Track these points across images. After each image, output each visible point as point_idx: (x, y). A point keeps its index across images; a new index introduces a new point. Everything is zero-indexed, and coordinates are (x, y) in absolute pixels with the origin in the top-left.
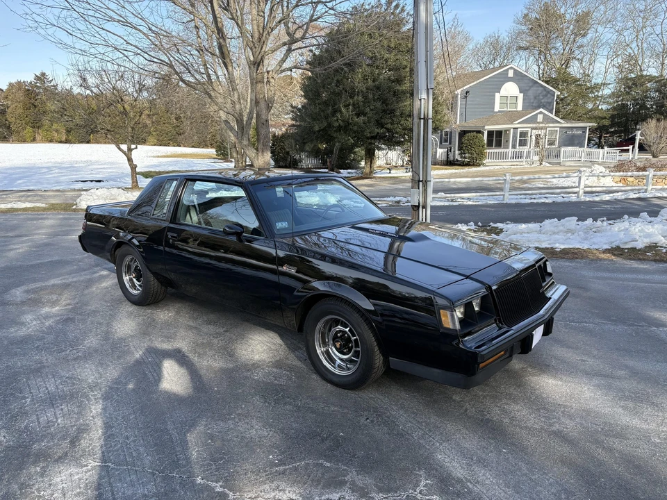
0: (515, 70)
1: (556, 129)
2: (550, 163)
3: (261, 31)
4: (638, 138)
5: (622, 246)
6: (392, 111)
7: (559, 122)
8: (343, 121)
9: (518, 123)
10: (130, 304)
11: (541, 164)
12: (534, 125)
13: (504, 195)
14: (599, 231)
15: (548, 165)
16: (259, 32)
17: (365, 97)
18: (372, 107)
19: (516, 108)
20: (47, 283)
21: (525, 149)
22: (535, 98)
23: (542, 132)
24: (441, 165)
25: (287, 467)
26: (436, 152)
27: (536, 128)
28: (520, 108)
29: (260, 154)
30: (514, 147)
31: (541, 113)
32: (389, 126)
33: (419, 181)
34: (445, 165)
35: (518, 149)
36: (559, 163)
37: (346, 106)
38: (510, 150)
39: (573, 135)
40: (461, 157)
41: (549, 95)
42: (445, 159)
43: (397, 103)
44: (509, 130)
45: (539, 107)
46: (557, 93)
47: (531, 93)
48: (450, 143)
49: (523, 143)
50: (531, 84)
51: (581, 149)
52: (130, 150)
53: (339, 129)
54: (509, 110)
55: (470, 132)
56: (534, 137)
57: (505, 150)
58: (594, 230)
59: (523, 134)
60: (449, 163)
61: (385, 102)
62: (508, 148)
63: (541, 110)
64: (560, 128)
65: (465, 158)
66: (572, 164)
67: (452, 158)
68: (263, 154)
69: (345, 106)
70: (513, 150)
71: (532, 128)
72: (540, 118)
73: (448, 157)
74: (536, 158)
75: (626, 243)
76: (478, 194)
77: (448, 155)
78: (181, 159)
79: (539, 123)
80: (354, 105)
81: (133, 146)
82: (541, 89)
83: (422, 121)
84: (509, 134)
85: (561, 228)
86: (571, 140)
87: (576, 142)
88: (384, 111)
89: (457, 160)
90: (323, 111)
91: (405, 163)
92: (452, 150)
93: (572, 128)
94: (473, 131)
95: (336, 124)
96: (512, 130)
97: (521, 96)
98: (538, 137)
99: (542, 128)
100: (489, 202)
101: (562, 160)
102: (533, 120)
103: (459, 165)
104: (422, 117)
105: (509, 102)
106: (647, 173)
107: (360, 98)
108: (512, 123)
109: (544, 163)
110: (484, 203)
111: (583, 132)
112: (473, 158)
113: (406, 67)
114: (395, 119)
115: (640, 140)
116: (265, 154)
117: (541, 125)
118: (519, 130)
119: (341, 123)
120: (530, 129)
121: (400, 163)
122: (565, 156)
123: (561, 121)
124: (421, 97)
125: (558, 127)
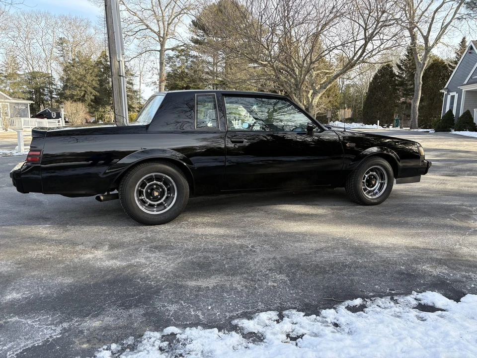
1: (7, 104)
2: (13, 129)
4: (63, 113)
7: (8, 99)
11: (6, 130)
15: (13, 131)
39: (20, 109)
64: (10, 103)
83: (122, 78)
86: (21, 114)
87: (23, 114)
93: (18, 104)
101: (23, 127)
104: (122, 74)
109: (8, 129)
111: (27, 107)
122: (24, 124)
123: (9, 98)
124: (119, 59)
125: (8, 102)
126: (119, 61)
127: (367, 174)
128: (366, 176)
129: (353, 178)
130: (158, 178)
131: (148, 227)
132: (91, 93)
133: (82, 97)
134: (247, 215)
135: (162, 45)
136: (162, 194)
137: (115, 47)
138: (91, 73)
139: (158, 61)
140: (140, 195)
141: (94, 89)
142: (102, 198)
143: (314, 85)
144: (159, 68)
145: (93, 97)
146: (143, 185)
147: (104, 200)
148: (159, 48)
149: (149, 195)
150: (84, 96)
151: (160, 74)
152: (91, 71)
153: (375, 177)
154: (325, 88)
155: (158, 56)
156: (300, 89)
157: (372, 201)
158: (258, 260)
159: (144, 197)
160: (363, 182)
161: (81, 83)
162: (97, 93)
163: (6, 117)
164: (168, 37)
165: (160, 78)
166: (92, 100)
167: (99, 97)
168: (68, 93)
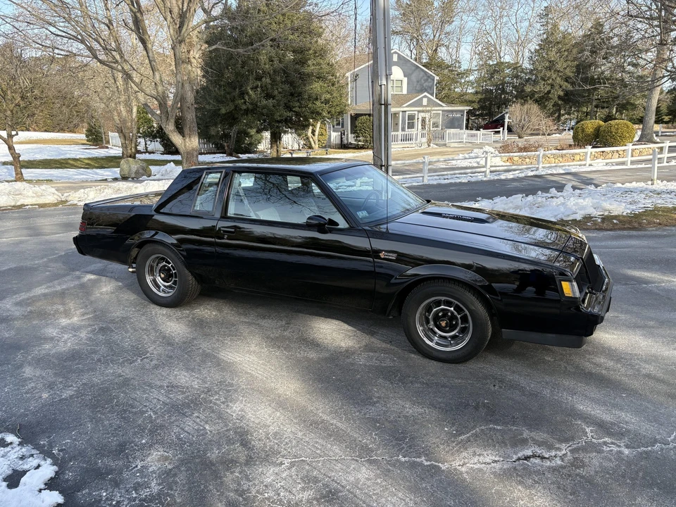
0: (399, 54)
1: (439, 112)
2: (437, 145)
3: (181, 6)
4: (507, 120)
5: (565, 219)
6: (300, 94)
7: (441, 106)
8: (252, 104)
9: (406, 107)
10: (159, 307)
11: (429, 146)
12: (421, 109)
13: (423, 177)
14: (541, 206)
15: (435, 147)
16: (179, 6)
17: (273, 80)
18: (280, 90)
19: (401, 91)
20: (32, 294)
21: (413, 131)
22: (418, 82)
23: (427, 115)
24: (336, 148)
25: (468, 435)
26: (330, 136)
27: (423, 111)
28: (405, 92)
29: (187, 140)
30: (403, 130)
31: (425, 96)
32: (297, 109)
33: (382, 166)
34: (339, 148)
35: (408, 131)
36: (445, 145)
37: (254, 88)
38: (400, 133)
39: (454, 118)
40: (356, 140)
41: (429, 80)
42: (339, 142)
43: (305, 85)
44: (398, 114)
45: (422, 91)
46: (437, 78)
47: (414, 78)
48: (343, 127)
49: (411, 126)
50: (414, 68)
51: (462, 131)
52: (10, 136)
53: (247, 112)
54: (395, 93)
55: (362, 115)
56: (420, 120)
57: (396, 133)
58: (536, 205)
59: (411, 117)
60: (344, 146)
61: (292, 84)
62: (398, 131)
63: (426, 94)
64: (443, 111)
65: (360, 141)
66: (456, 145)
67: (345, 142)
68: (190, 140)
69: (252, 89)
70: (403, 133)
71: (419, 111)
72: (425, 101)
73: (342, 141)
74: (424, 140)
75: (569, 215)
76: (401, 177)
77: (342, 138)
78: (42, 145)
79: (425, 106)
80: (261, 87)
81: (14, 133)
82: (422, 73)
83: (383, 106)
84: (398, 117)
85: (511, 205)
86: (452, 124)
87: (456, 124)
88: (292, 95)
89: (351, 144)
90: (228, 93)
91: (301, 146)
92: (346, 133)
93: (452, 111)
94: (365, 115)
95: (244, 107)
96: (401, 113)
97: (405, 80)
98: (424, 120)
99: (428, 111)
100: (414, 184)
101: (447, 141)
102: (419, 103)
103: (354, 148)
104: (383, 103)
105: (395, 85)
106: (538, 153)
107: (268, 80)
108: (400, 107)
109: (431, 145)
110: (410, 184)
111: (462, 115)
112: (367, 141)
113: (310, 49)
114: (303, 102)
115: (508, 122)
116: (192, 139)
117: (427, 109)
118: (407, 113)
119: (250, 107)
120: (416, 112)
121: (296, 147)
122: (450, 137)
123: (443, 105)
125: (441, 110)
126: (381, 86)
132: (560, 88)
133: (546, 94)
138: (567, 56)
141: (567, 81)
145: (561, 93)
150: (549, 92)
152: (566, 53)
157: (439, 353)
161: (549, 74)
162: (569, 86)
166: (560, 97)
167: (571, 91)
168: (528, 89)
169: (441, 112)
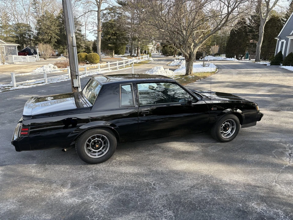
1: (3, 46)
2: (8, 63)
4: (37, 51)
11: (4, 64)
15: (8, 64)
33: (76, 75)
36: (13, 63)
39: (12, 50)
51: (17, 56)
66: (18, 63)
93: (10, 46)
101: (14, 61)
104: (74, 46)
111: (15, 48)
115: (39, 52)
122: (15, 59)
123: (4, 43)
124: (72, 36)
125: (4, 45)
126: (72, 37)
127: (223, 124)
128: (223, 125)
129: (215, 127)
130: (98, 137)
131: (93, 165)
132: (55, 38)
133: (49, 40)
134: (152, 152)
135: (99, 8)
136: (101, 145)
137: (69, 28)
138: (54, 24)
139: (97, 18)
140: (88, 147)
141: (56, 35)
142: (65, 150)
143: (195, 40)
144: (97, 22)
145: (56, 40)
146: (89, 141)
147: (67, 151)
148: (97, 9)
149: (93, 146)
151: (98, 27)
152: (54, 23)
153: (228, 125)
154: (201, 43)
155: (97, 15)
156: (186, 44)
157: (226, 140)
158: (156, 197)
159: (90, 148)
160: (221, 129)
161: (48, 31)
162: (58, 37)
163: (3, 55)
164: (103, 2)
165: (98, 29)
166: (55, 42)
167: (60, 40)
168: (40, 37)
169: (4, 46)
